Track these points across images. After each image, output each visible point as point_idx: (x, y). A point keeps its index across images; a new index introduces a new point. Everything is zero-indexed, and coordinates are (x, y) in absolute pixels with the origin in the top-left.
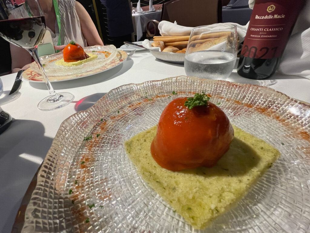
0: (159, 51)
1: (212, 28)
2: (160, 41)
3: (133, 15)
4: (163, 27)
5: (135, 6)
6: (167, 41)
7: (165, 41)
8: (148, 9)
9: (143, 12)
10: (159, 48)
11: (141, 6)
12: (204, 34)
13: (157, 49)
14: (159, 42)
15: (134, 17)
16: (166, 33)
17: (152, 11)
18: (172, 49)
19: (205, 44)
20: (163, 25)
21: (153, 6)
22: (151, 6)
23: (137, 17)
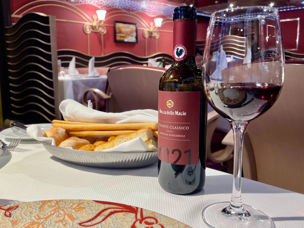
0: (51, 144)
1: (130, 115)
2: (59, 128)
3: (60, 78)
4: (67, 108)
5: (66, 65)
6: (71, 129)
7: (68, 128)
8: (87, 73)
9: (78, 76)
10: (52, 140)
11: (77, 66)
12: (121, 123)
13: (49, 140)
14: (57, 130)
15: (62, 82)
16: (72, 117)
17: (93, 76)
18: (75, 141)
19: (119, 138)
20: (67, 104)
21: (96, 69)
22: (92, 70)
23: (68, 82)
